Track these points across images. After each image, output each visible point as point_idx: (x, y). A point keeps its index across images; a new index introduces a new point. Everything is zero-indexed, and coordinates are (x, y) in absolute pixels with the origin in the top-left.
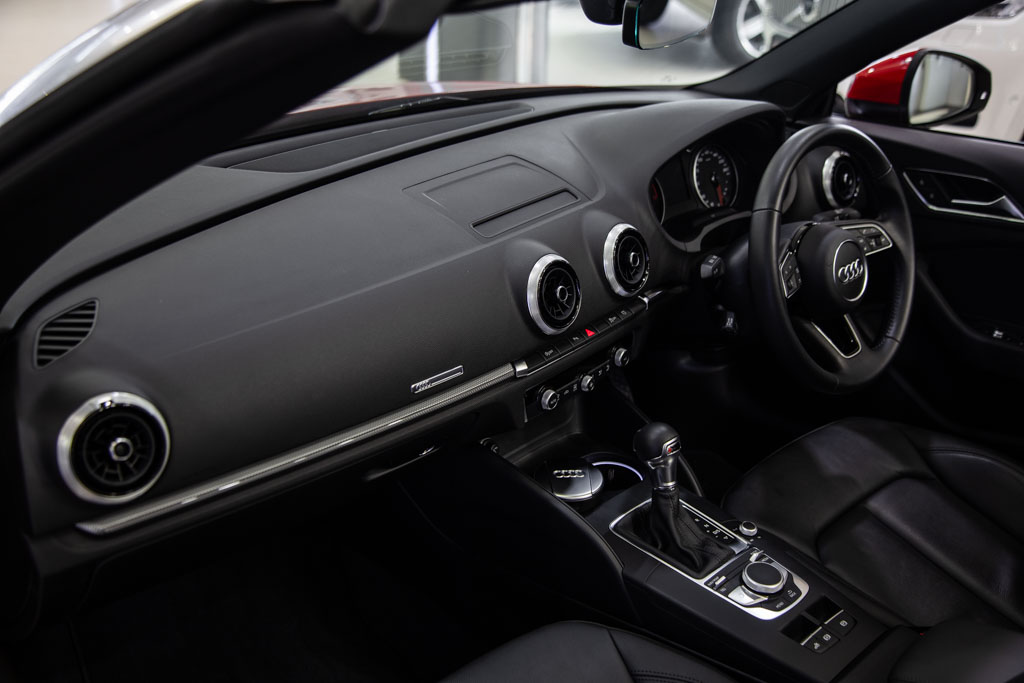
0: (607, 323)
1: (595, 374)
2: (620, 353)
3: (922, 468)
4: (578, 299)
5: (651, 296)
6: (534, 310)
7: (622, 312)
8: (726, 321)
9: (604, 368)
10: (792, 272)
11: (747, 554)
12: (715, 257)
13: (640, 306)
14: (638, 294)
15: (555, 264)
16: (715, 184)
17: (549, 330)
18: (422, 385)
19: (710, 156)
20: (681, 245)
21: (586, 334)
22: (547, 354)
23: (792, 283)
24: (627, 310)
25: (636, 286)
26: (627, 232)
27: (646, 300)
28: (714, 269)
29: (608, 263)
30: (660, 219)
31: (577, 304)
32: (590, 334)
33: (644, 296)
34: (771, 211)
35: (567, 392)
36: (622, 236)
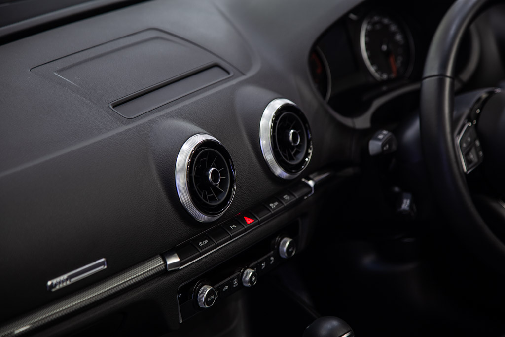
0: (268, 209)
1: (257, 268)
2: (285, 243)
4: (232, 182)
5: (318, 178)
6: (184, 196)
7: (284, 197)
8: (401, 203)
9: (267, 261)
10: (471, 145)
12: (385, 132)
13: (305, 190)
14: (302, 176)
15: (205, 143)
16: (387, 54)
17: (202, 217)
18: (59, 281)
19: (379, 22)
20: (348, 122)
21: (245, 222)
22: (201, 244)
23: (472, 156)
24: (290, 194)
25: (298, 167)
26: (285, 107)
27: (311, 183)
28: (383, 145)
29: (265, 142)
30: (324, 96)
31: (232, 186)
32: (249, 221)
33: (309, 179)
34: (441, 77)
35: (226, 288)
36: (279, 112)
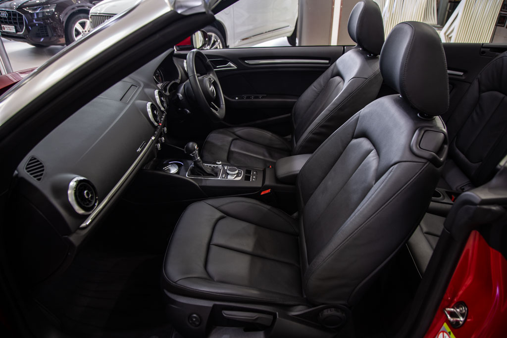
3: (235, 137)
6: (152, 120)
11: (224, 168)
16: (158, 76)
18: (139, 150)
26: (159, 92)
34: (194, 76)
